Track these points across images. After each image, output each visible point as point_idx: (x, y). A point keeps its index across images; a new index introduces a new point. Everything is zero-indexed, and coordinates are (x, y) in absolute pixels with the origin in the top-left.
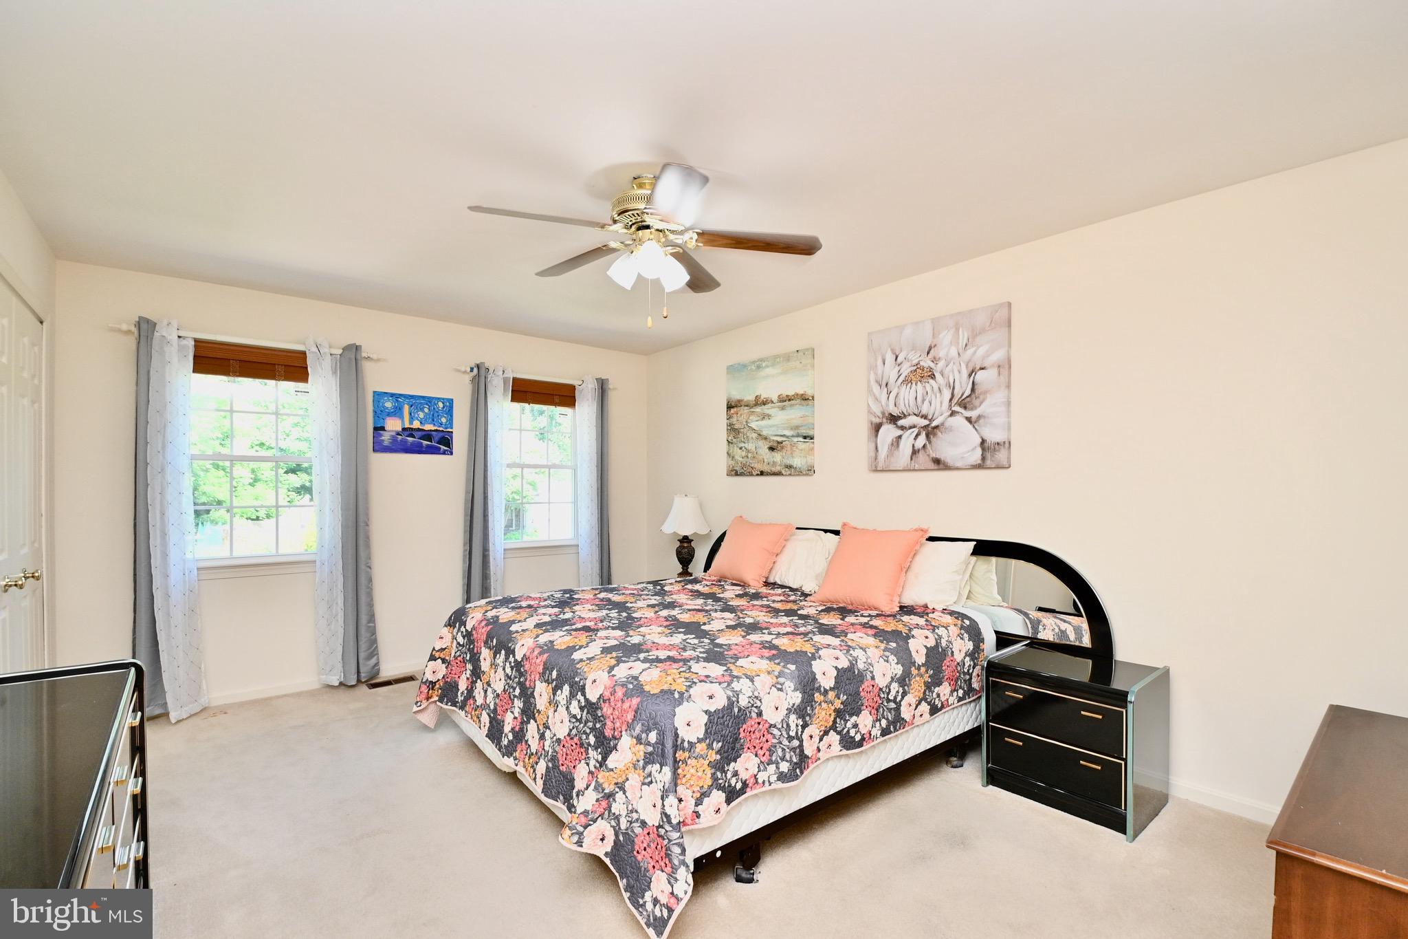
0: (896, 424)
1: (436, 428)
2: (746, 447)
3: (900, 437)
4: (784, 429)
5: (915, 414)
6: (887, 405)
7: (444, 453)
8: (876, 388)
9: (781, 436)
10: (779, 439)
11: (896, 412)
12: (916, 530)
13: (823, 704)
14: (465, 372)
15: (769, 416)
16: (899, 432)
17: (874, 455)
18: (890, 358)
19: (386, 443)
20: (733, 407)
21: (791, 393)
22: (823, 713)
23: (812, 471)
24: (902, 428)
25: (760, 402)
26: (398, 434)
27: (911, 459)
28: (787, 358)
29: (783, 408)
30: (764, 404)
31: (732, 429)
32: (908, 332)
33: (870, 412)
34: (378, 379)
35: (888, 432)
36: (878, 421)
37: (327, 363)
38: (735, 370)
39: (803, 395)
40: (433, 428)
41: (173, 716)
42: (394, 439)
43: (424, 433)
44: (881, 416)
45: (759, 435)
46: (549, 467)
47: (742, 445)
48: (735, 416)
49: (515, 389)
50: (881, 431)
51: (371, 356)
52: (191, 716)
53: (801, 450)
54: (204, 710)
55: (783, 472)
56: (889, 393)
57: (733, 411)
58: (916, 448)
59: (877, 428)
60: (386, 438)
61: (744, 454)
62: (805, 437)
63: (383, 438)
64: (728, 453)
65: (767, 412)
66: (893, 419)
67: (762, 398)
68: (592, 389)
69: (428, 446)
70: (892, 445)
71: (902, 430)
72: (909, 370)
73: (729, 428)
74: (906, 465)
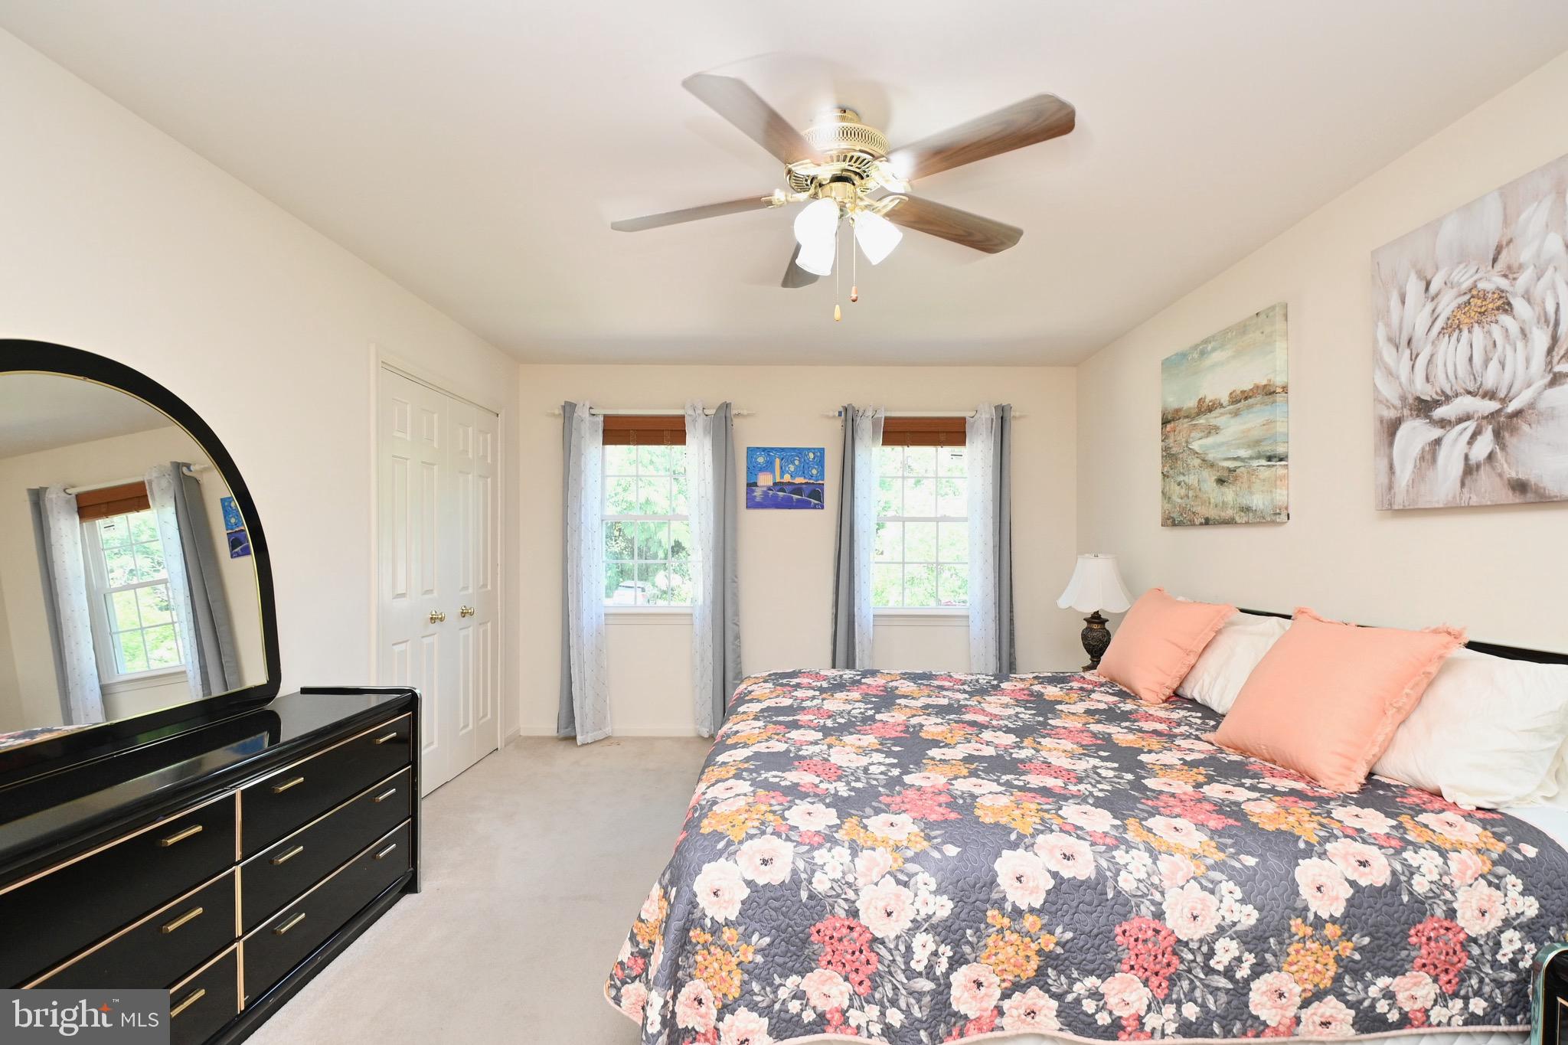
0: (1429, 417)
1: (806, 481)
2: (1187, 481)
3: (1438, 442)
4: (1239, 448)
5: (1469, 393)
6: (1411, 382)
7: (815, 507)
8: (1388, 354)
9: (1235, 459)
10: (1231, 464)
11: (1428, 392)
12: (1436, 632)
13: (1007, 933)
14: (834, 417)
15: (1216, 429)
16: (1437, 433)
17: (1386, 481)
18: (1414, 287)
19: (758, 499)
20: (1169, 422)
21: (1247, 386)
22: (1010, 950)
23: (1284, 517)
24: (1443, 423)
25: (1206, 408)
26: (770, 489)
27: (1463, 484)
28: (1242, 329)
29: (1236, 414)
30: (1210, 411)
31: (1169, 456)
32: (1449, 230)
33: (1379, 399)
34: (752, 434)
35: (1415, 434)
36: (1392, 414)
37: (701, 422)
38: (1174, 365)
39: (1265, 386)
40: (804, 481)
41: (580, 739)
42: (765, 494)
43: (794, 487)
44: (1398, 403)
45: (1204, 460)
46: (937, 520)
47: (1181, 478)
48: (1172, 433)
49: (889, 429)
50: (1400, 434)
51: (742, 412)
52: (595, 742)
53: (1264, 480)
54: (607, 738)
55: (1237, 519)
56: (1414, 358)
57: (1169, 427)
58: (1473, 461)
59: (1392, 428)
60: (758, 493)
61: (1183, 492)
62: (1269, 458)
63: (755, 494)
64: (1163, 492)
65: (1213, 422)
66: (1424, 408)
67: (1207, 400)
68: (986, 419)
69: (798, 500)
70: (1422, 458)
71: (1442, 427)
72: (1454, 304)
73: (1164, 454)
74: (1450, 498)
